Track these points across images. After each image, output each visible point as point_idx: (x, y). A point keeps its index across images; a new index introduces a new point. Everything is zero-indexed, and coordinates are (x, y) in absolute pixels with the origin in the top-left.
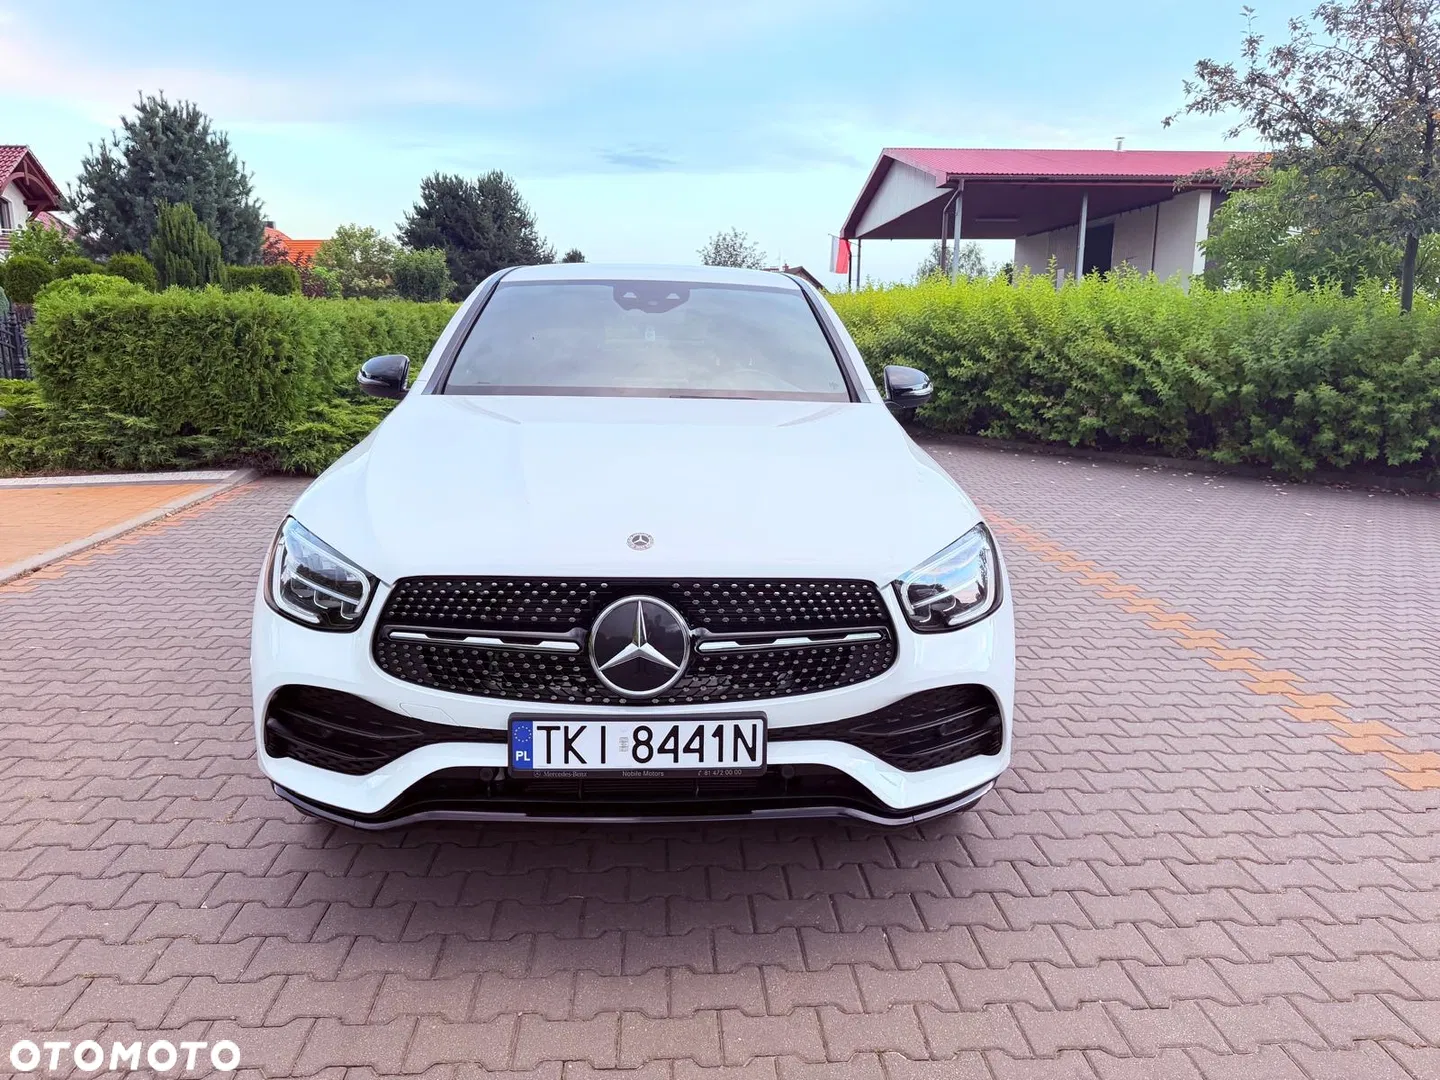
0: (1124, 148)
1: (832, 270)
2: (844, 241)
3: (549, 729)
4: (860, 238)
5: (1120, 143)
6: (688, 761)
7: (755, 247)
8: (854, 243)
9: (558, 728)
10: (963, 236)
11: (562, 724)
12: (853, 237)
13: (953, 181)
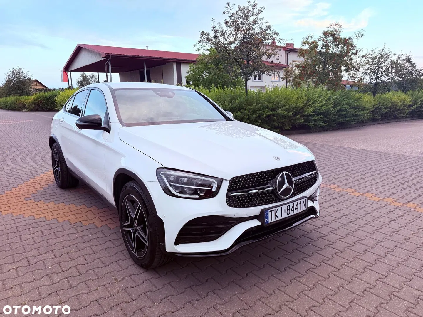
0: (149, 49)
1: (62, 81)
2: (65, 72)
3: (271, 211)
4: (70, 71)
5: (147, 48)
6: (296, 212)
7: (28, 73)
8: (68, 73)
9: (273, 210)
10: (112, 72)
11: (274, 209)
12: (68, 71)
13: (108, 56)
